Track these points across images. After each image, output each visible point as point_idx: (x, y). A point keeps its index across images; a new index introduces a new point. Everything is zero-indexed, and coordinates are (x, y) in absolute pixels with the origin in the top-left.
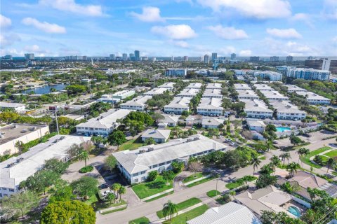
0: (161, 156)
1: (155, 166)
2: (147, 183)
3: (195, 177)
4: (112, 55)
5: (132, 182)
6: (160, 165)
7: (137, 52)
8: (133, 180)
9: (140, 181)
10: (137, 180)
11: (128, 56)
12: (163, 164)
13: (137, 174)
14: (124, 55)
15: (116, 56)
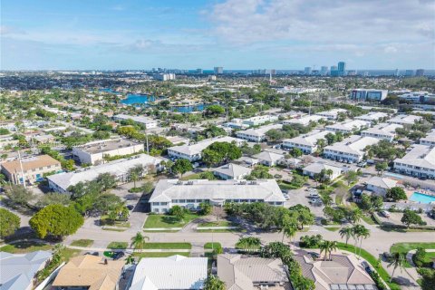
0: (195, 192)
1: (182, 201)
2: (166, 216)
3: (216, 224)
4: (308, 69)
5: (152, 211)
6: (189, 201)
7: (342, 65)
8: (153, 208)
9: (160, 212)
10: (158, 210)
11: (329, 69)
12: (193, 201)
13: (158, 204)
14: (323, 68)
15: (312, 69)
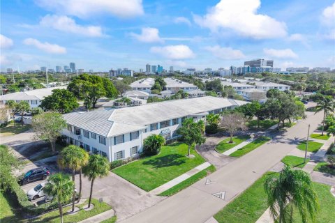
2: (147, 159)
9: (127, 155)
10: (121, 153)
